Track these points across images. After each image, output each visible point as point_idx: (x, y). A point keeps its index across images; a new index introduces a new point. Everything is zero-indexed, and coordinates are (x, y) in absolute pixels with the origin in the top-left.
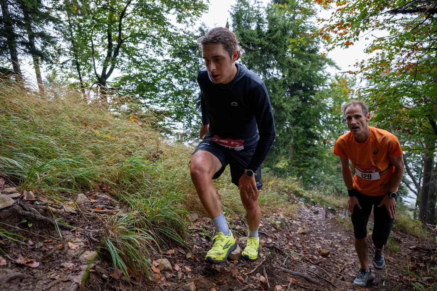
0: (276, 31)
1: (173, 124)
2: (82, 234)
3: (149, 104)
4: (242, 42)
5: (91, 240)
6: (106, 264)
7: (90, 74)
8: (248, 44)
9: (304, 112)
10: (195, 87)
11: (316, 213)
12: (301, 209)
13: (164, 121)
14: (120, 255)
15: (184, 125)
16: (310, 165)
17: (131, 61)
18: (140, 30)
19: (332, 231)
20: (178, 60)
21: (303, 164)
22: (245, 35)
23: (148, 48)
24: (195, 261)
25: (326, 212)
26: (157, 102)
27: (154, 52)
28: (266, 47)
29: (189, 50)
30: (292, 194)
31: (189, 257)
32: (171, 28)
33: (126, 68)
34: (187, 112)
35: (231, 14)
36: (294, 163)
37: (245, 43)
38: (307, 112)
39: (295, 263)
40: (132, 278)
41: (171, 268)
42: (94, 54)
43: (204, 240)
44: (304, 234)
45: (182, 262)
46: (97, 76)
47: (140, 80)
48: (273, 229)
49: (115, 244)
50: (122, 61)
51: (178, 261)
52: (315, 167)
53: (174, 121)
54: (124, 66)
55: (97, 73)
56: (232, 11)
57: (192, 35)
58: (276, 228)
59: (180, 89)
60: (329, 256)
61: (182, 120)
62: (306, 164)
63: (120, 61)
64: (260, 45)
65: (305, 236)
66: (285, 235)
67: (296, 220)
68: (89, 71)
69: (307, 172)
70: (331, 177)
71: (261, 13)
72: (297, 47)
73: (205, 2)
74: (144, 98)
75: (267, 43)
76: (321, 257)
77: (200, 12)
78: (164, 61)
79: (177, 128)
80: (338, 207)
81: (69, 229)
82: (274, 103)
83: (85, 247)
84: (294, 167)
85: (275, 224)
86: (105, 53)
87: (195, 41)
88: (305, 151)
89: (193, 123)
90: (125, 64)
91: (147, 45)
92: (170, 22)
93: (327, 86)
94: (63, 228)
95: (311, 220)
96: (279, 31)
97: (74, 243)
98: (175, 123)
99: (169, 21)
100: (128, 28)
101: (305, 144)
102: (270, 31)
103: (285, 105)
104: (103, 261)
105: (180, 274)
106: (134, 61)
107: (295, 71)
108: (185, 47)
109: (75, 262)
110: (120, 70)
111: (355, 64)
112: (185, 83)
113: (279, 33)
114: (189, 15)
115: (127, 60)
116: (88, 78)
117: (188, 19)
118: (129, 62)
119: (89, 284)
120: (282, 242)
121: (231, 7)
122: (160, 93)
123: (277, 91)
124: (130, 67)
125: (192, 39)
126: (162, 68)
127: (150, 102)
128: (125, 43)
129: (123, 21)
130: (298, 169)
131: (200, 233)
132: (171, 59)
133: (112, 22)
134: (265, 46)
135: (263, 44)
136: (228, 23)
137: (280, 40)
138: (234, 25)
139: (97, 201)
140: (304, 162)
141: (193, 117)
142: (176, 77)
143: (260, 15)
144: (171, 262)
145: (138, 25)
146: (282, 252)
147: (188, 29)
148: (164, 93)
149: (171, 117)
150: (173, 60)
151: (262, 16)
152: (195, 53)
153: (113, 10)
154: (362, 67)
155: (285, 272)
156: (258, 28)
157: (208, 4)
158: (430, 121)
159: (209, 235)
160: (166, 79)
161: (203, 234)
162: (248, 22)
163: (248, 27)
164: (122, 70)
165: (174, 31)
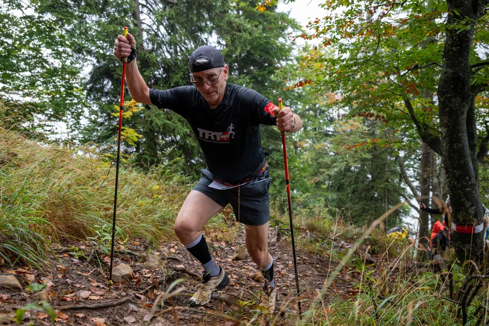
1: (48, 126)
10: (81, 61)
13: (33, 120)
15: (67, 125)
16: (274, 180)
20: (48, 17)
25: (279, 235)
26: (17, 88)
34: (72, 105)
41: (20, 287)
43: (76, 261)
53: (49, 119)
61: (64, 118)
70: (304, 196)
78: (26, 18)
79: (56, 131)
80: (299, 229)
89: (84, 122)
93: (291, 60)
98: (52, 123)
107: (240, 37)
111: (307, 24)
112: (64, 55)
122: (22, 73)
126: (22, 31)
131: (71, 254)
132: (36, 15)
141: (83, 112)
142: (49, 45)
144: (20, 281)
146: (197, 276)
148: (28, 74)
149: (43, 113)
150: (39, 17)
152: (79, 5)
154: (317, 30)
158: (405, 101)
159: (83, 255)
160: (30, 49)
161: (74, 253)
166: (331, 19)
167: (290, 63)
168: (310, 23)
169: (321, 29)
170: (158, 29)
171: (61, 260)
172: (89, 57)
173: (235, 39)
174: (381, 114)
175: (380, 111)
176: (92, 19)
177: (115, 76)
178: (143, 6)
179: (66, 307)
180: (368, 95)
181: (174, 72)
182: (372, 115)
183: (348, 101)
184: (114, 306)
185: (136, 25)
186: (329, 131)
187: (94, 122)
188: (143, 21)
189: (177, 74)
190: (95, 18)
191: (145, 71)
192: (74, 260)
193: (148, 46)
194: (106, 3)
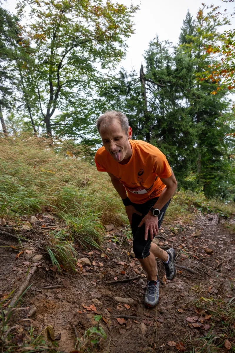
0: (182, 69)
2: (33, 245)
3: (83, 135)
4: (154, 81)
5: (39, 248)
6: (48, 262)
7: (38, 114)
8: (159, 81)
9: (209, 134)
11: (211, 220)
12: (198, 217)
13: (96, 147)
14: (56, 257)
16: (215, 177)
17: (68, 102)
18: (74, 77)
19: (219, 235)
20: (103, 98)
21: (209, 176)
22: (157, 74)
23: (80, 91)
24: (107, 259)
25: (219, 219)
27: (85, 94)
28: (174, 84)
29: (112, 90)
30: (192, 205)
31: (103, 256)
32: (98, 73)
33: (64, 108)
35: (145, 57)
36: (202, 176)
37: (157, 81)
38: (211, 133)
39: (183, 260)
40: (63, 270)
41: (90, 264)
42: (40, 98)
43: (115, 244)
44: (196, 237)
45: (98, 260)
46: (43, 115)
47: (75, 116)
48: (172, 234)
49: (53, 250)
50: (61, 102)
51: (95, 259)
52: (220, 179)
54: (63, 106)
55: (43, 113)
56: (145, 55)
57: (114, 78)
58: (174, 233)
60: (213, 254)
62: (212, 176)
63: (60, 103)
64: (170, 82)
65: (197, 239)
66: (181, 238)
67: (192, 226)
68: (37, 111)
69: (213, 183)
71: (169, 54)
72: (202, 80)
74: (79, 130)
75: (174, 80)
76: (206, 254)
77: (119, 58)
78: (93, 100)
80: (231, 214)
81: (26, 241)
82: (182, 129)
83: (36, 252)
84: (202, 180)
85: (173, 230)
86: (49, 97)
87: (117, 82)
88: (211, 166)
90: (64, 104)
91: (79, 88)
93: (229, 110)
94: (23, 241)
95: (205, 226)
96: (185, 69)
97: (29, 250)
99: (96, 68)
100: (64, 76)
101: (210, 160)
102: (177, 70)
103: (191, 130)
104: (46, 261)
105: (96, 268)
106: (70, 101)
107: (199, 102)
108: (109, 88)
109: (30, 262)
110: (60, 110)
113: (184, 71)
114: (110, 62)
115: (65, 102)
116: (37, 117)
117: (110, 65)
119: (38, 274)
120: (176, 244)
121: (145, 52)
123: (184, 119)
124: (67, 107)
125: (114, 81)
126: (92, 106)
127: (84, 133)
128: (63, 88)
129: (60, 71)
130: (204, 180)
131: (113, 240)
133: (52, 72)
134: (173, 82)
135: (172, 81)
136: (142, 65)
137: (185, 76)
138: (147, 67)
139: (43, 220)
140: (210, 175)
143: (169, 56)
144: (90, 260)
145: (72, 73)
147: (111, 73)
149: (100, 144)
150: (100, 99)
151: (171, 57)
152: (117, 91)
153: (52, 64)
156: (168, 67)
157: (125, 51)
162: (159, 62)
163: (159, 67)
164: (61, 109)
165: (100, 75)
170: (155, 100)
171: (108, 245)
173: (196, 103)
176: (123, 98)
177: (133, 126)
178: (148, 89)
181: (163, 122)
185: (144, 100)
188: (147, 97)
189: (164, 123)
190: (124, 97)
191: (148, 123)
193: (149, 109)
194: (130, 89)
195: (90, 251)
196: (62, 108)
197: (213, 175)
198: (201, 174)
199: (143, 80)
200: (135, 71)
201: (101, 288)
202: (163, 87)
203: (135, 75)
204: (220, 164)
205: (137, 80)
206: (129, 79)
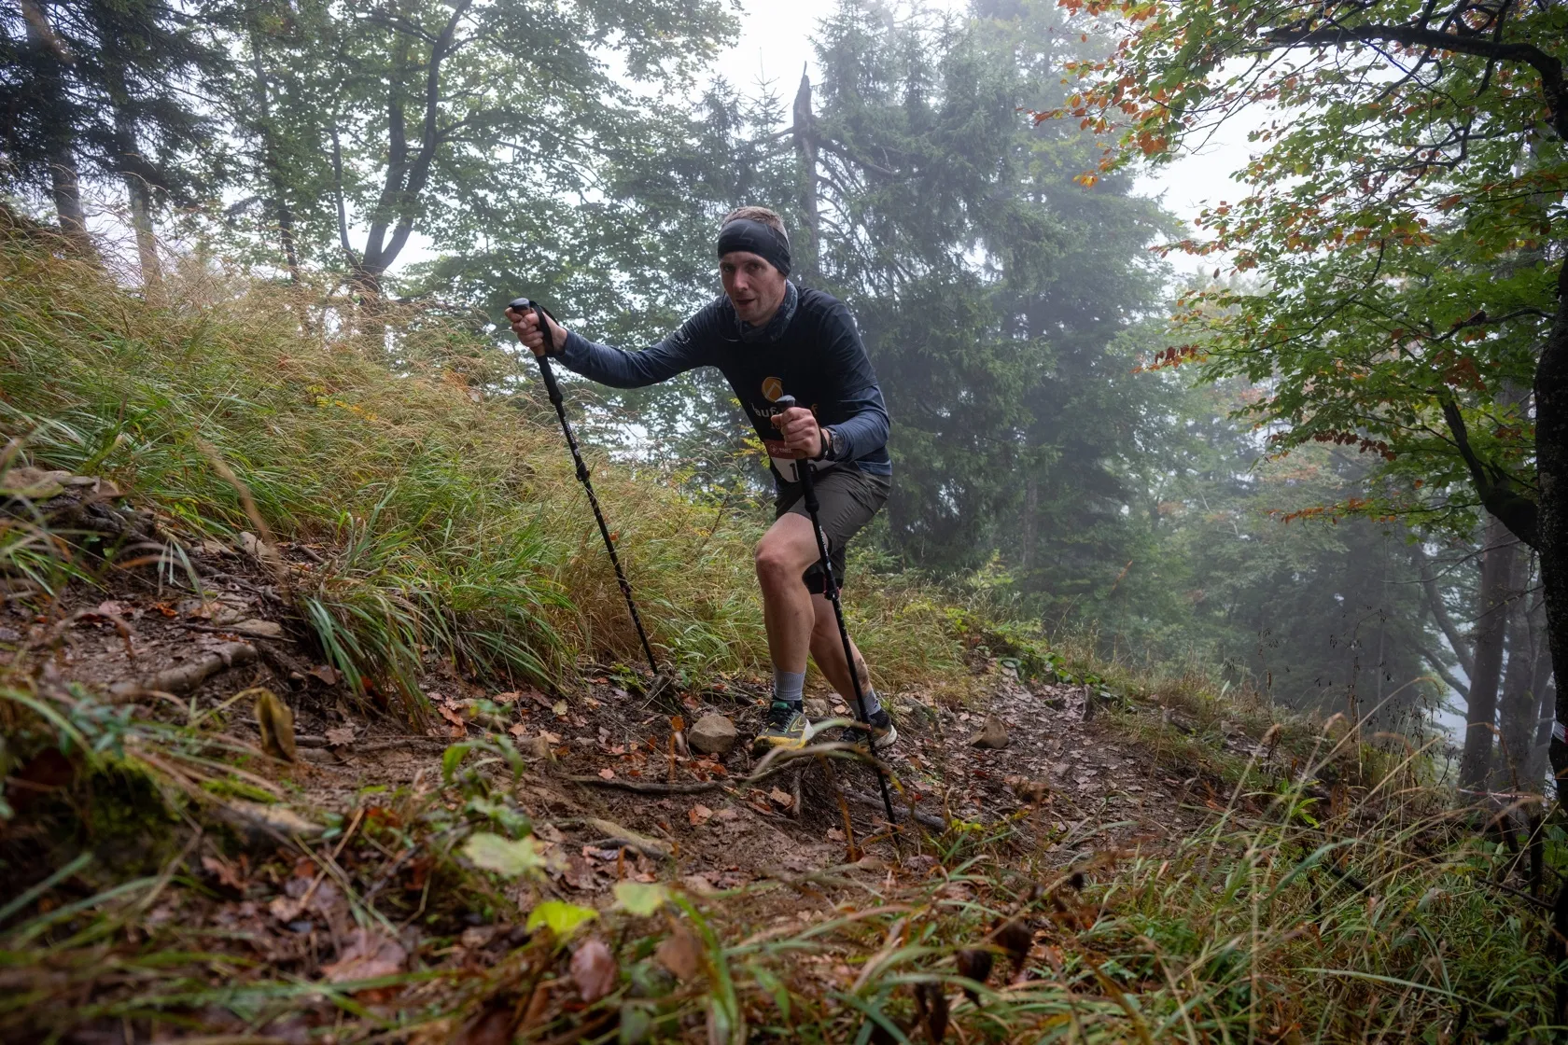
0: (971, 110)
1: (611, 431)
4: (856, 149)
5: (267, 601)
7: (328, 251)
8: (876, 153)
9: (1075, 400)
11: (1055, 704)
12: (1004, 691)
13: (584, 421)
15: (650, 432)
16: (1094, 586)
17: (467, 208)
18: (501, 97)
20: (629, 205)
21: (1068, 582)
22: (866, 122)
23: (527, 161)
24: (578, 726)
25: (1090, 706)
28: (937, 166)
29: (672, 173)
30: (979, 646)
31: (561, 713)
32: (611, 95)
33: (450, 233)
36: (1039, 581)
37: (867, 153)
38: (1084, 398)
39: (917, 799)
40: (373, 701)
42: (340, 181)
43: (622, 694)
44: (982, 745)
45: (536, 722)
46: (351, 257)
47: (497, 274)
50: (436, 203)
51: (527, 718)
52: (1112, 596)
53: (614, 419)
54: (444, 225)
55: (352, 247)
56: (821, 39)
57: (683, 119)
59: (637, 306)
60: (1048, 801)
61: (645, 418)
62: (1081, 582)
63: (431, 208)
64: (917, 158)
66: (918, 743)
68: (324, 239)
70: (1166, 630)
71: (922, 46)
73: (726, 8)
75: (938, 152)
77: (710, 40)
78: (586, 207)
79: (626, 442)
80: (1143, 699)
81: (211, 574)
82: (961, 359)
83: (250, 612)
84: (1037, 594)
86: (380, 178)
87: (695, 142)
88: (1078, 538)
89: (683, 426)
90: (450, 217)
91: (524, 150)
92: (607, 73)
96: (982, 109)
97: (223, 600)
98: (621, 427)
99: (603, 69)
100: (459, 94)
101: (1077, 513)
102: (949, 111)
103: (997, 367)
106: (480, 206)
107: (1037, 252)
108: (659, 162)
110: (429, 240)
111: (1198, 217)
112: (653, 285)
113: (981, 114)
114: (668, 50)
115: (455, 203)
116: (321, 265)
117: (668, 64)
118: (461, 212)
121: (820, 26)
123: (973, 318)
124: (464, 229)
125: (681, 134)
126: (576, 235)
128: (449, 144)
129: (442, 69)
130: (1051, 599)
131: (615, 678)
132: (607, 202)
133: (403, 70)
134: (934, 161)
135: (926, 153)
136: (805, 80)
137: (984, 140)
138: (827, 89)
140: (1074, 577)
141: (683, 405)
142: (625, 265)
143: (920, 54)
145: (494, 83)
147: (668, 100)
148: (581, 322)
149: (605, 406)
150: (612, 207)
151: (926, 56)
152: (692, 182)
153: (408, 30)
154: (1223, 227)
155: (869, 806)
156: (914, 98)
157: (736, 13)
158: (1444, 407)
159: (638, 683)
160: (589, 271)
161: (621, 679)
162: (879, 76)
163: (877, 96)
164: (438, 238)
165: (619, 103)
166: (1260, 203)
167: (1154, 315)
168: (1204, 214)
169: (1231, 228)
170: (853, 232)
171: (591, 689)
172: (703, 291)
173: (1024, 256)
174: (1378, 438)
175: (1376, 430)
178: (826, 183)
179: (583, 778)
180: (1347, 391)
182: (1352, 440)
183: (1289, 403)
184: (685, 793)
185: (804, 223)
186: (1242, 483)
187: (703, 427)
188: (822, 216)
190: (721, 208)
192: (618, 692)
193: (828, 269)
194: (748, 177)
195: (509, 689)
196: (438, 229)
197: (1083, 577)
198: (1038, 571)
199: (806, 142)
200: (773, 101)
201: (534, 783)
202: (889, 176)
203: (775, 121)
204: (1118, 531)
205: (782, 139)
206: (746, 133)
